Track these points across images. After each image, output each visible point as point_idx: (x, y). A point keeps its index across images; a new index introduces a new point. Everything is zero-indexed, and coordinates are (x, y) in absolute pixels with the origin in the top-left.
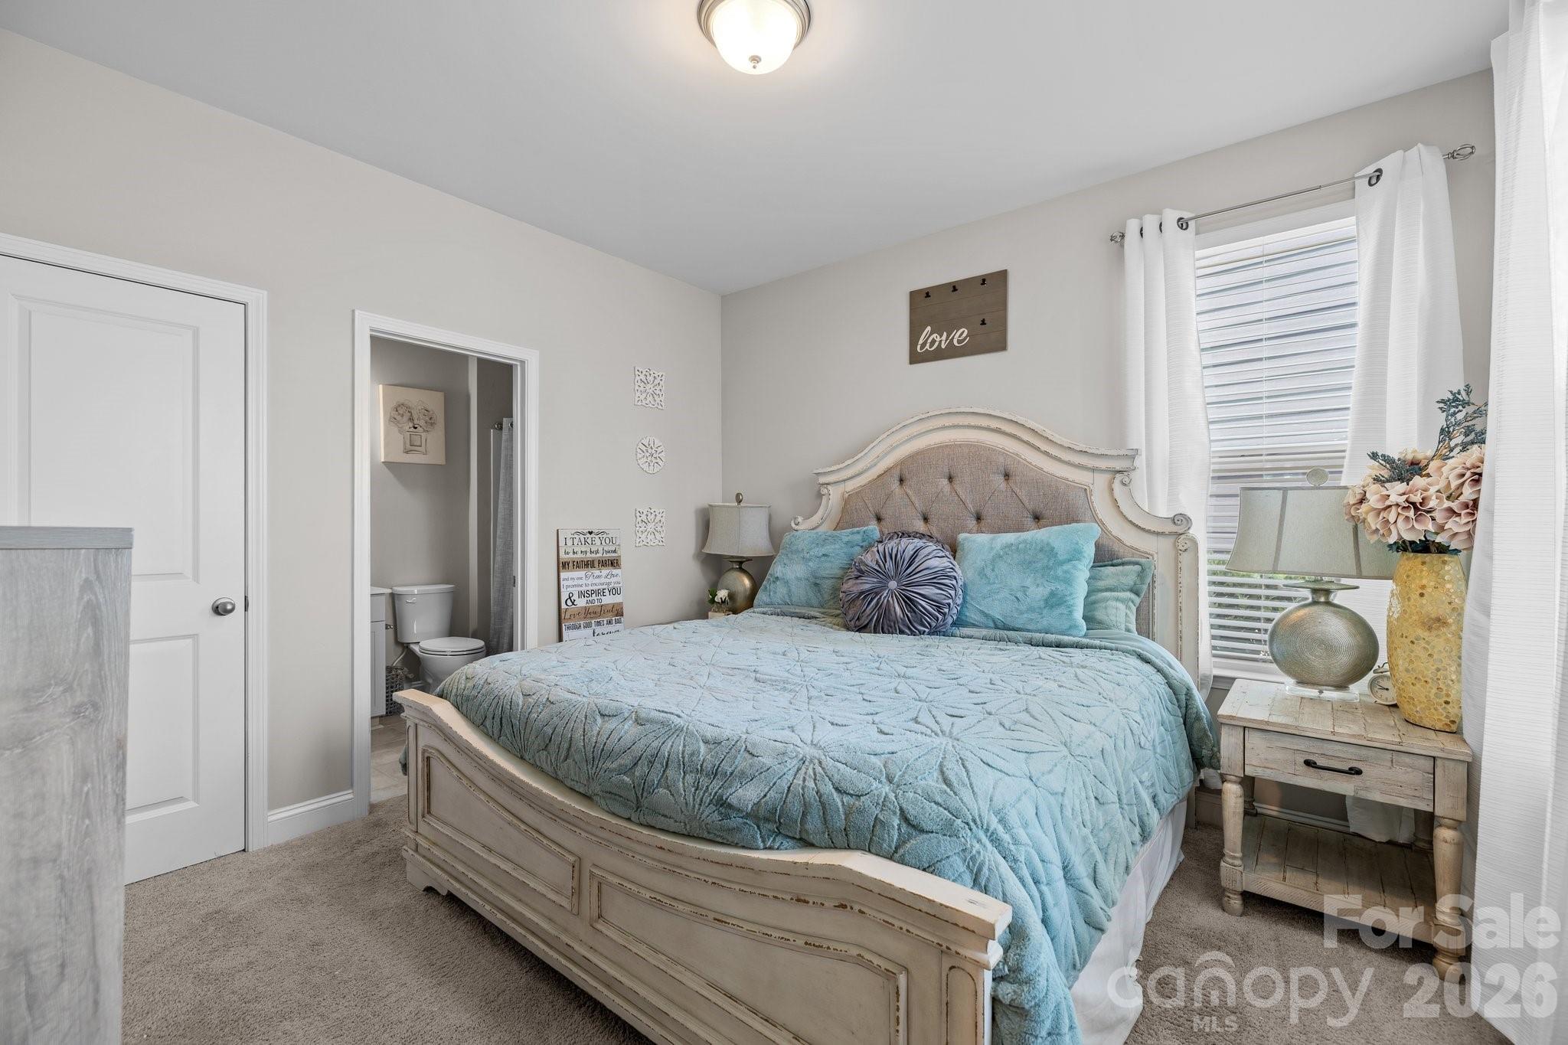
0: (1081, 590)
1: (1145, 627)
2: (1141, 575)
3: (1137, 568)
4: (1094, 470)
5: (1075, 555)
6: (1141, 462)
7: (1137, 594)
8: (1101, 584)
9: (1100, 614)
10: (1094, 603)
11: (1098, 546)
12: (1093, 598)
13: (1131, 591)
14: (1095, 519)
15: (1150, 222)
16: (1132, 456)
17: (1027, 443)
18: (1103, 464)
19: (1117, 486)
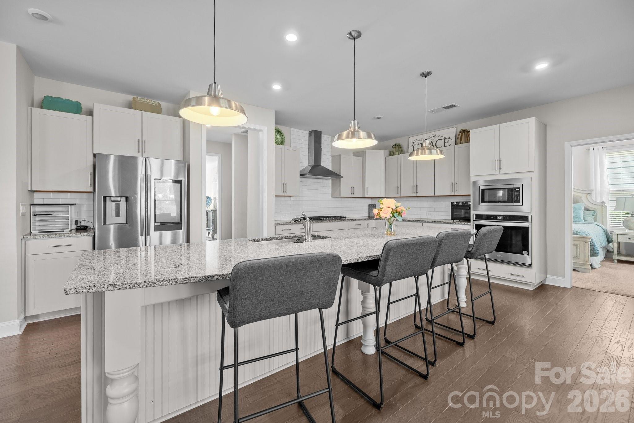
0: (582, 215)
1: (595, 220)
2: (595, 212)
3: (594, 211)
4: (582, 193)
5: (580, 209)
6: (594, 192)
7: (594, 216)
8: (585, 214)
9: (586, 219)
10: (584, 217)
11: (585, 208)
12: (584, 216)
13: (592, 215)
14: (583, 202)
15: (596, 148)
16: (592, 191)
17: (579, 192)
18: (585, 192)
19: (588, 196)
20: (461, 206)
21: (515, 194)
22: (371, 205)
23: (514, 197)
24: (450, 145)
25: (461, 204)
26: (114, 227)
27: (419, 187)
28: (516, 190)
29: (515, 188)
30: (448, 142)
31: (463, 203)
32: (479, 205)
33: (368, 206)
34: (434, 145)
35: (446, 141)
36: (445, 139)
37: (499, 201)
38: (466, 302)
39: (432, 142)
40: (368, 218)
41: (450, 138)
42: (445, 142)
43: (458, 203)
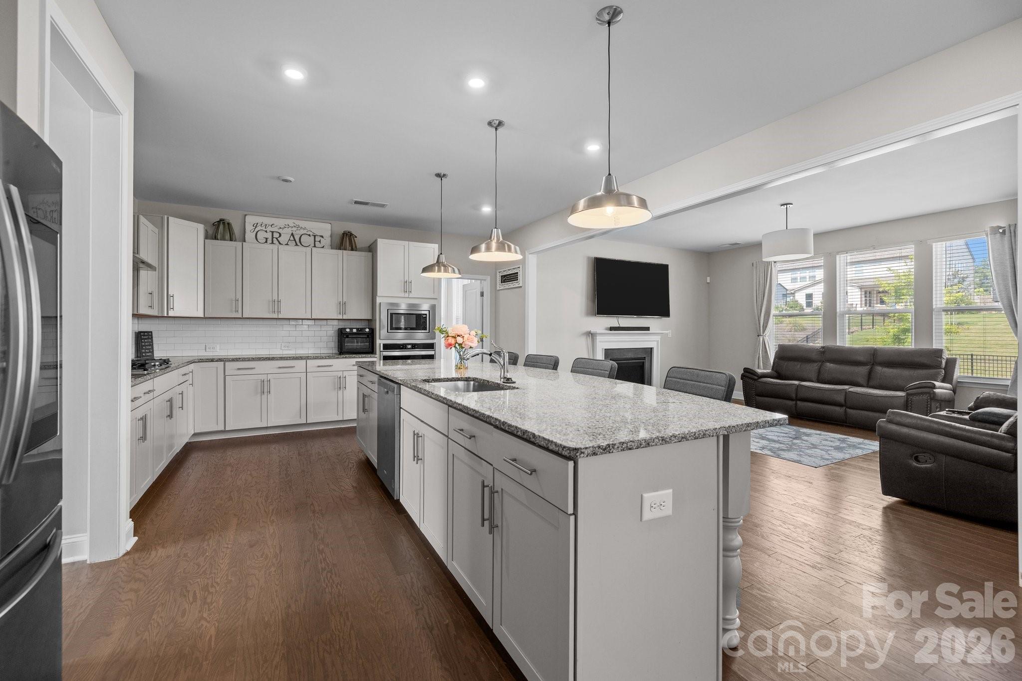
20: (355, 334)
21: (421, 320)
23: (421, 323)
24: (323, 247)
25: (355, 331)
28: (424, 316)
29: (423, 314)
30: (320, 241)
31: (357, 329)
32: (387, 332)
34: (297, 241)
35: (318, 239)
36: (315, 236)
39: (293, 235)
41: (322, 237)
42: (315, 241)
43: (351, 329)
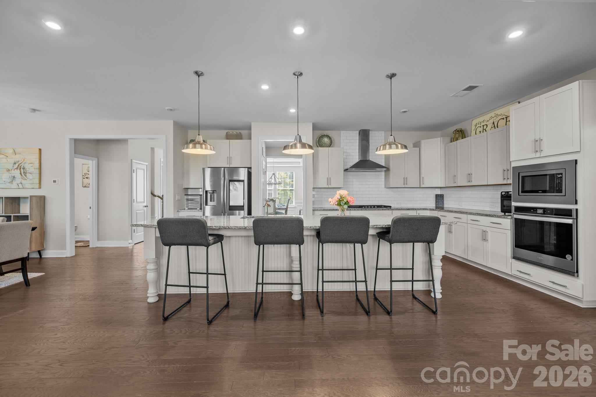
21: (557, 181)
22: (437, 195)
23: (556, 186)
26: (210, 207)
27: (473, 175)
28: (559, 176)
29: (557, 174)
32: (519, 195)
33: (435, 196)
34: (496, 126)
36: (507, 118)
37: (540, 191)
38: (441, 293)
39: (494, 123)
40: (434, 208)
42: (506, 122)
43: (505, 192)
